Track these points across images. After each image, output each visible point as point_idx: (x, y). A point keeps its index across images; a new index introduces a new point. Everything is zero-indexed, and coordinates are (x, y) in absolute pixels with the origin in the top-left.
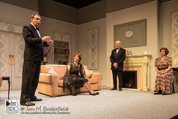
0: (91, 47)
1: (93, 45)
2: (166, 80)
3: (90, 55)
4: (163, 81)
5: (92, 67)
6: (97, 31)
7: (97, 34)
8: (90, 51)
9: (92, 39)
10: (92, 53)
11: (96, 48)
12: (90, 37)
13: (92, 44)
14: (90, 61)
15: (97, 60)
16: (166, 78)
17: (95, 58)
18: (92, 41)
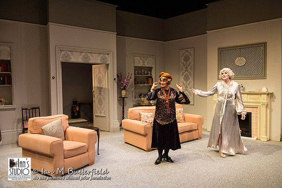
0: (183, 73)
6: (192, 52)
8: (182, 79)
9: (185, 63)
10: (185, 82)
11: (191, 75)
12: (182, 60)
17: (188, 88)
18: (184, 66)
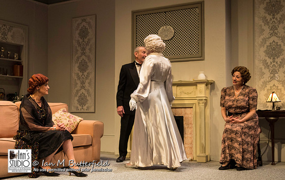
0: (78, 58)
1: (83, 54)
2: (243, 137)
3: (74, 77)
4: (237, 141)
5: (80, 107)
6: (93, 23)
7: (94, 29)
8: (76, 69)
9: (81, 41)
10: (80, 74)
11: (90, 61)
12: (76, 35)
13: (80, 51)
14: (74, 91)
15: (92, 91)
16: (245, 133)
17: (87, 85)
18: (80, 45)
